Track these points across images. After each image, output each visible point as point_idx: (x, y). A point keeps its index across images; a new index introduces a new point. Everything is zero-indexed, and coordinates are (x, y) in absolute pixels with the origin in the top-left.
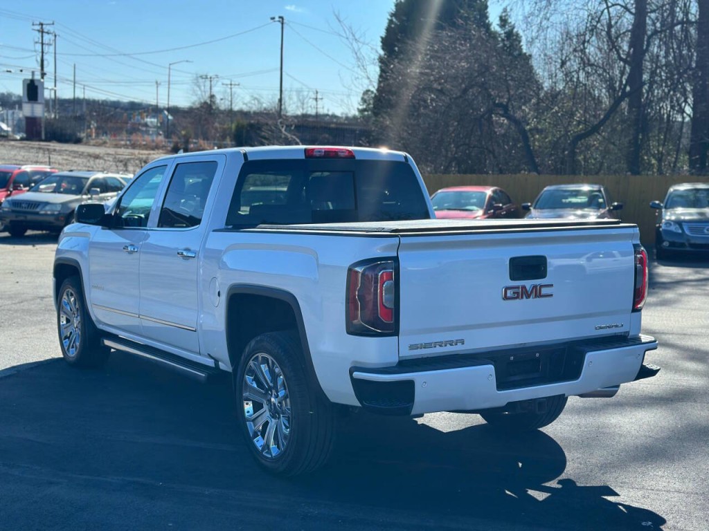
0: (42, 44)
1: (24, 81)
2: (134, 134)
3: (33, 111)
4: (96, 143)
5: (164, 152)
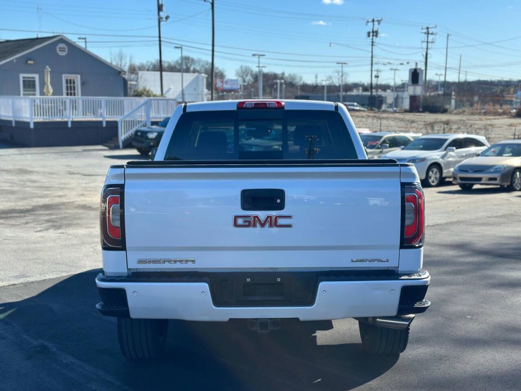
0: (427, 42)
1: (410, 70)
2: (487, 105)
3: (414, 91)
4: (458, 112)
5: (508, 117)
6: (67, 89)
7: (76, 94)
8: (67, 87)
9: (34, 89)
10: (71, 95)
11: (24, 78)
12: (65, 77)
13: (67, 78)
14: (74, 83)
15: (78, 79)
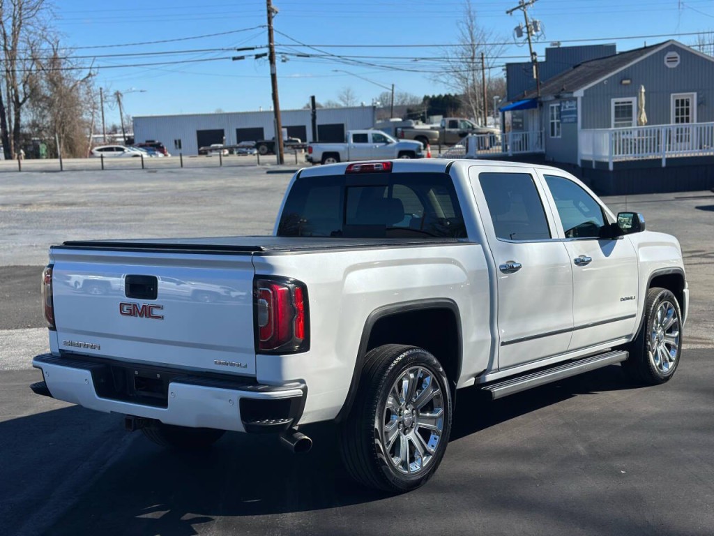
6: (677, 114)
7: (690, 120)
8: (677, 110)
9: (629, 118)
10: (682, 121)
11: (616, 103)
12: (673, 97)
13: (677, 99)
14: (688, 104)
15: (693, 98)
